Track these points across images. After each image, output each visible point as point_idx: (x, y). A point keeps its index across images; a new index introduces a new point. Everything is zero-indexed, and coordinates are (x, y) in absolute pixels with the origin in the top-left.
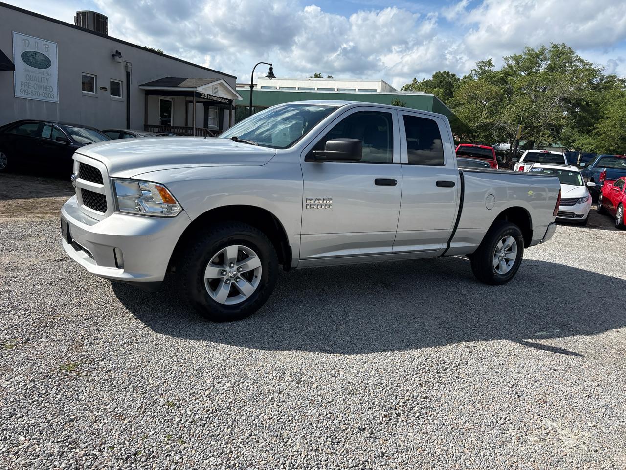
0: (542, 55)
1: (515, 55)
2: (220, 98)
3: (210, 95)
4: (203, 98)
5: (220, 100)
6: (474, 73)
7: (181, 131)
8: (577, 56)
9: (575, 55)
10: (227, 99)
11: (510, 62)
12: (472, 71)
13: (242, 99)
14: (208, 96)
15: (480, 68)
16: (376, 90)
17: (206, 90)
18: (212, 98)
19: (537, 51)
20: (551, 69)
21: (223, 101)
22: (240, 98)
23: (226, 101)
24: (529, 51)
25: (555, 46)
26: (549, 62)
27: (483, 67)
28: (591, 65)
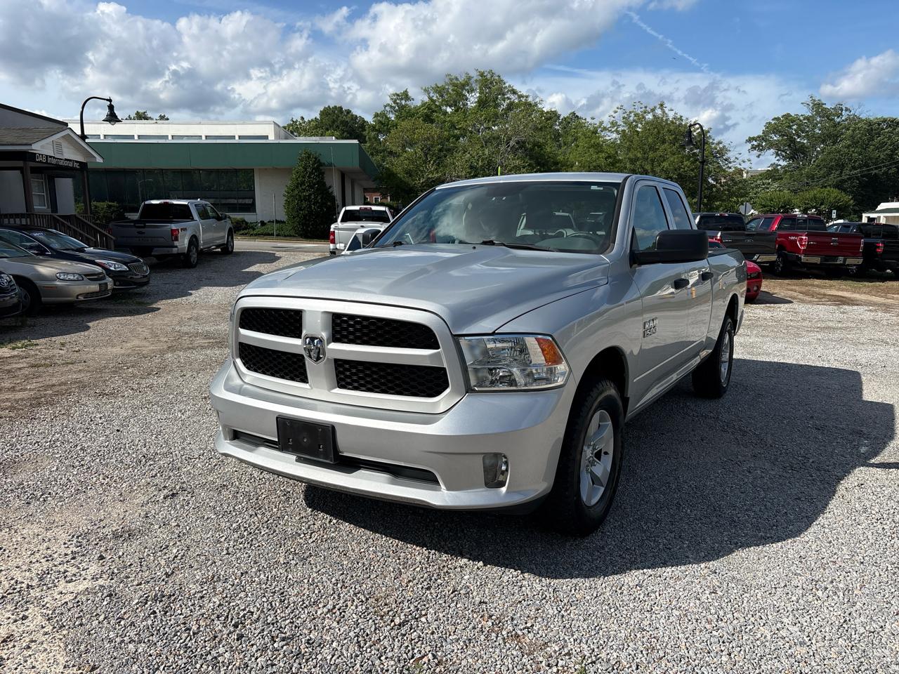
0: (468, 85)
1: (436, 85)
2: (66, 160)
3: (51, 157)
4: (41, 162)
5: (66, 163)
6: (388, 108)
7: (18, 221)
8: (510, 86)
9: (507, 85)
10: (77, 162)
11: (431, 95)
12: (385, 106)
13: (101, 161)
14: (47, 159)
15: (395, 102)
16: (266, 137)
17: (43, 148)
18: (54, 161)
19: (461, 80)
20: (482, 103)
21: (71, 165)
22: (99, 160)
23: (76, 165)
24: (451, 80)
25: (482, 75)
26: (478, 95)
27: (398, 101)
28: (527, 97)
